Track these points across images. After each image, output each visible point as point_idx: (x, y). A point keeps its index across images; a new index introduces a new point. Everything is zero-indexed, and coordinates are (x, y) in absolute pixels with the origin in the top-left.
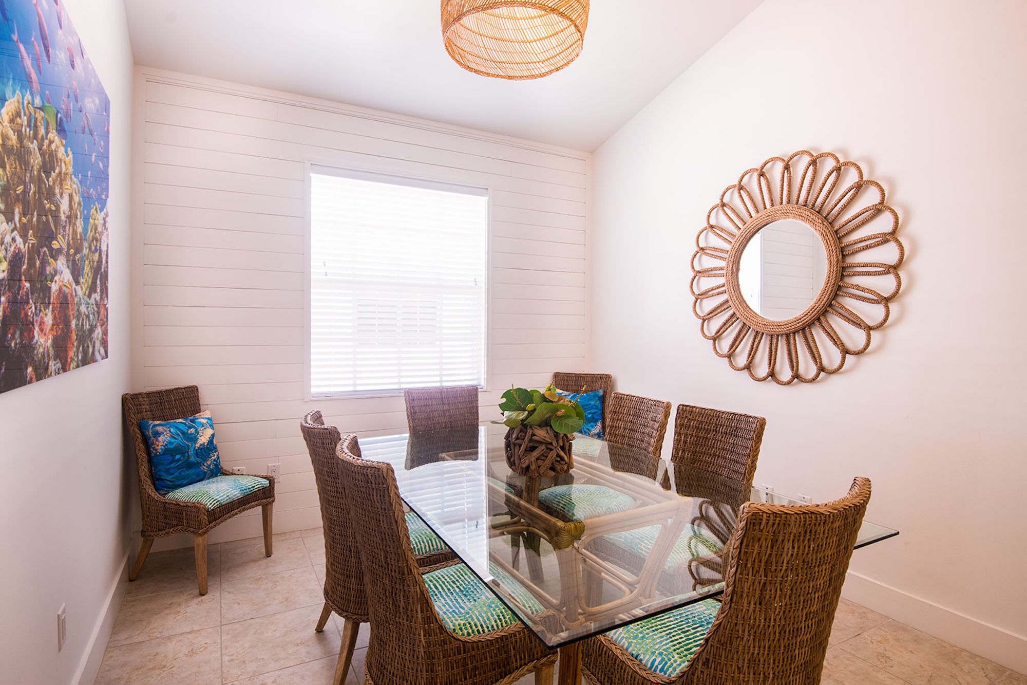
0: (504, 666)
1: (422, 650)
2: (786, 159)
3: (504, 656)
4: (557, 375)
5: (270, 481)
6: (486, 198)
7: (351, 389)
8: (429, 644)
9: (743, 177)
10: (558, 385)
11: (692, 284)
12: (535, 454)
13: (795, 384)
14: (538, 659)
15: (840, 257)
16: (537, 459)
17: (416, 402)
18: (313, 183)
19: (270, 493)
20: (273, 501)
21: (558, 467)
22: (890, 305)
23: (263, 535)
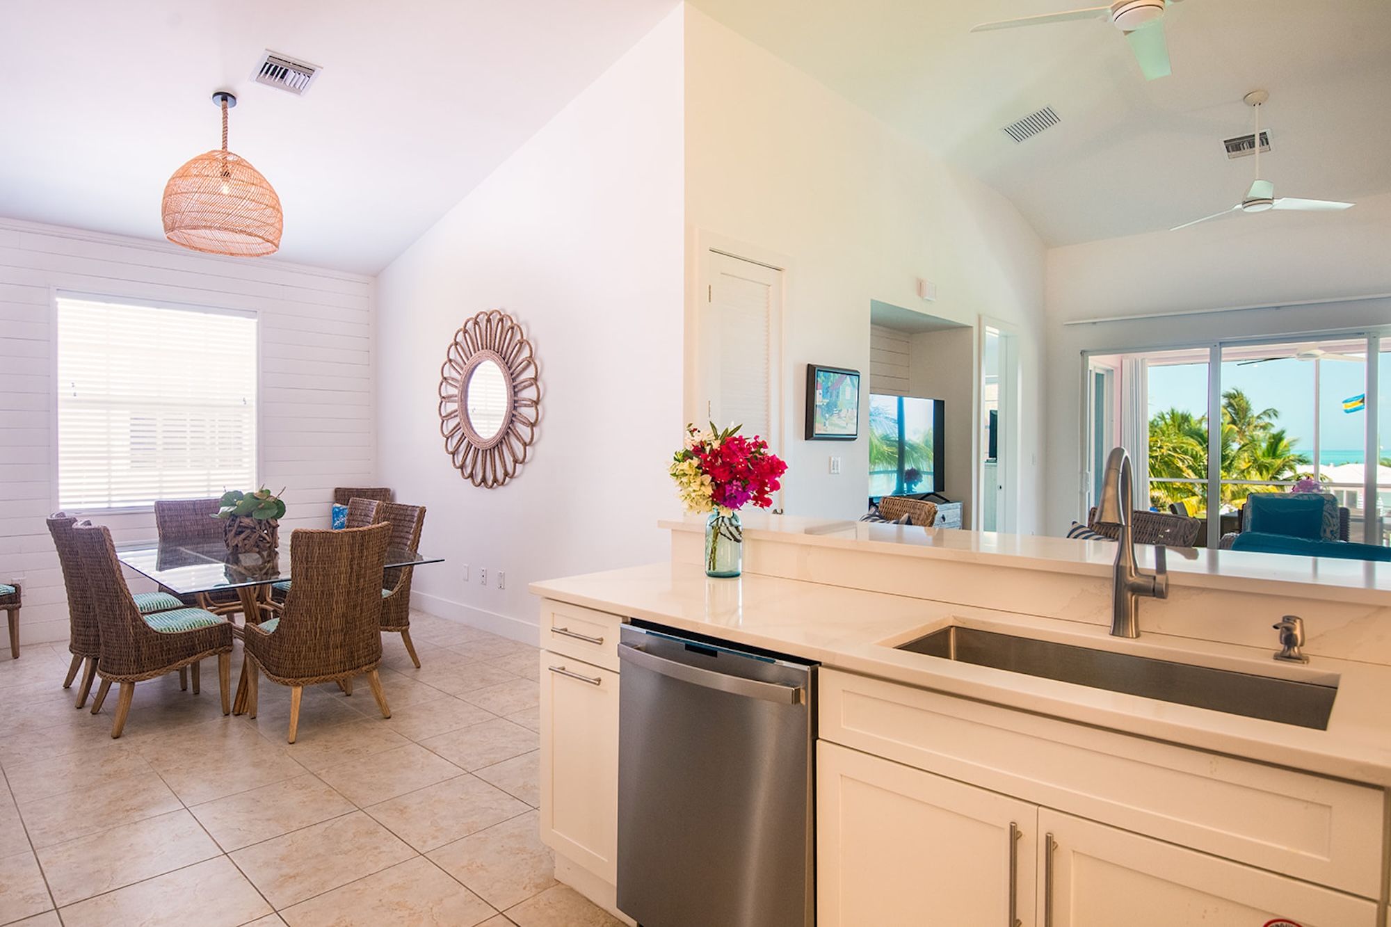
0: (191, 650)
1: (131, 638)
2: (488, 313)
3: (190, 643)
4: (337, 491)
5: (16, 588)
6: (256, 320)
7: (106, 505)
8: (136, 634)
9: (466, 323)
10: (337, 501)
11: (440, 407)
12: (242, 536)
13: (496, 488)
14: (216, 648)
15: (513, 393)
16: (244, 540)
17: (166, 512)
18: (60, 307)
19: (16, 598)
20: (20, 607)
21: (261, 544)
22: (534, 428)
23: (10, 646)
